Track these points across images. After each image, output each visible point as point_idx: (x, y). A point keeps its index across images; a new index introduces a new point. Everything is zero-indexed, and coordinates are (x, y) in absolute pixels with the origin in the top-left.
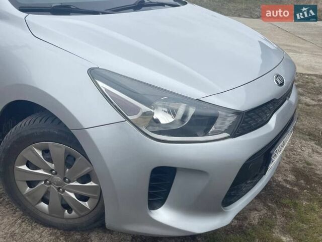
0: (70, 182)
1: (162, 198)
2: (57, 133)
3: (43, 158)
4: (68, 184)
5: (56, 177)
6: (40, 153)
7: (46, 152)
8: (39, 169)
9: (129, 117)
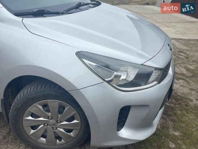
0: (61, 122)
1: (123, 124)
2: (54, 93)
3: (43, 110)
4: (59, 124)
5: (51, 121)
6: (41, 107)
7: (45, 106)
8: (40, 117)
9: (105, 79)
